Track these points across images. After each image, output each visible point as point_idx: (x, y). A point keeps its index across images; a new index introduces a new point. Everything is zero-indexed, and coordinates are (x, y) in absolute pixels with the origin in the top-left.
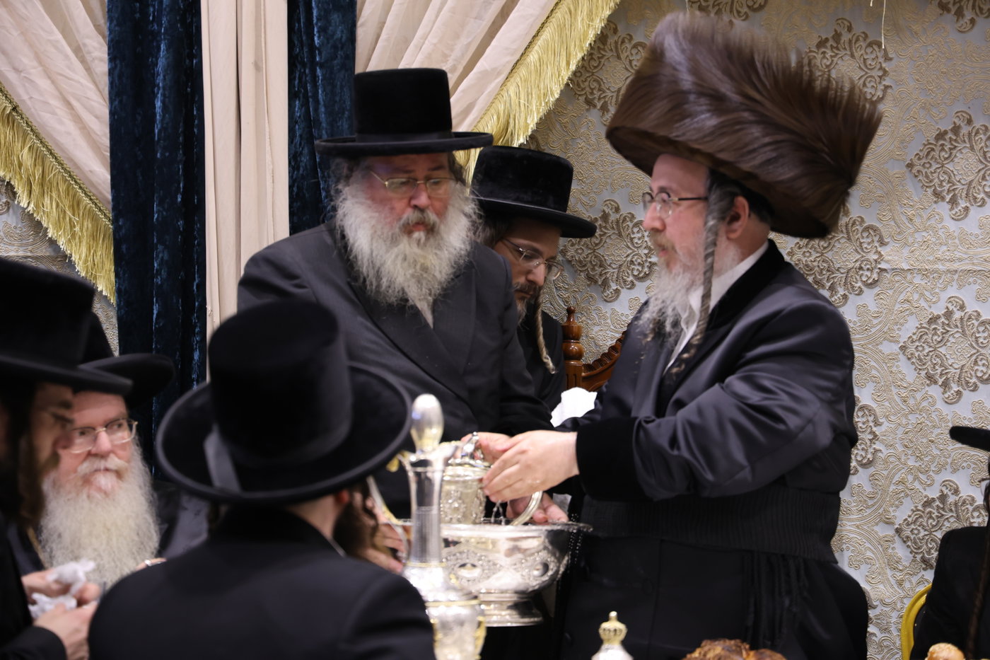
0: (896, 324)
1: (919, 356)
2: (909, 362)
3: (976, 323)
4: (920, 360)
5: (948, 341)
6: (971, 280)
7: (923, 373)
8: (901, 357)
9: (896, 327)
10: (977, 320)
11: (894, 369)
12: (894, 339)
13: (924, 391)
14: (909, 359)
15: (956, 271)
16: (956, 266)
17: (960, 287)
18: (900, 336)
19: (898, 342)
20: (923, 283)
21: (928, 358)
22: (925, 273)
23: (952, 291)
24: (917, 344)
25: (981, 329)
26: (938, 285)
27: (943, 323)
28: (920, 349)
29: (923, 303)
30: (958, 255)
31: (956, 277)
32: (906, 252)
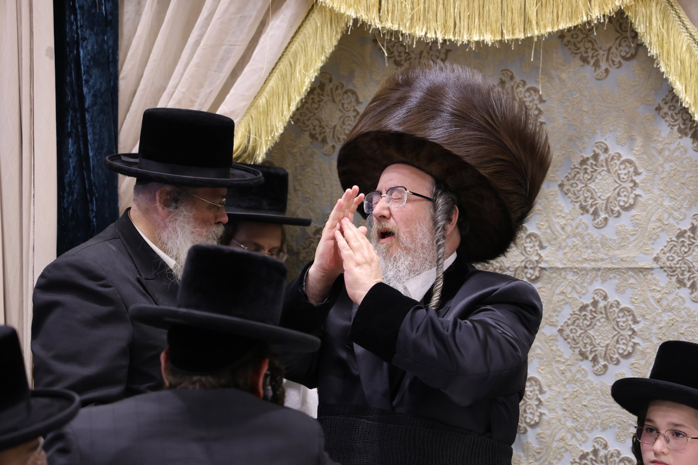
0: (555, 311)
1: (573, 337)
2: (565, 342)
3: (617, 310)
4: (574, 340)
5: (595, 325)
6: (611, 276)
7: (577, 351)
8: (560, 338)
9: (554, 314)
10: (617, 307)
11: (554, 348)
12: (554, 323)
13: (578, 366)
14: (565, 339)
15: (599, 269)
16: (600, 265)
17: (604, 281)
18: (557, 321)
19: (556, 326)
20: (574, 278)
21: (580, 338)
22: (576, 271)
23: (597, 285)
24: (571, 327)
25: (621, 314)
26: (586, 280)
27: (591, 310)
28: (574, 331)
29: (575, 295)
30: (601, 256)
31: (600, 273)
32: (560, 254)
